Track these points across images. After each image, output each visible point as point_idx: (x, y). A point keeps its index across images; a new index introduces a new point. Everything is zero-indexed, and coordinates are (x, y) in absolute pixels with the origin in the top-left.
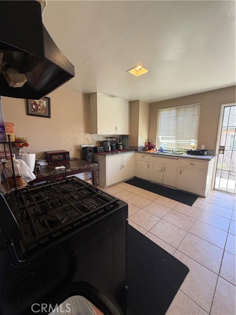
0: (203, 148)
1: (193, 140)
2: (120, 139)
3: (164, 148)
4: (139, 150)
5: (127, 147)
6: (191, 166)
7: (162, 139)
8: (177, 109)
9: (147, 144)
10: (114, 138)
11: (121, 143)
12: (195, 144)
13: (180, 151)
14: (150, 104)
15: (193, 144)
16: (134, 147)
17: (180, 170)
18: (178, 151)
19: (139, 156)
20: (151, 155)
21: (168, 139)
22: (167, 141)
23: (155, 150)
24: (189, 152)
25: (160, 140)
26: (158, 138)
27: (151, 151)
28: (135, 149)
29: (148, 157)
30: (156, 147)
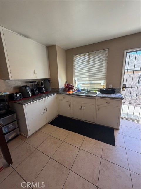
0: (111, 86)
1: (103, 81)
2: (42, 82)
3: (80, 88)
4: (60, 91)
5: (49, 89)
6: (107, 104)
7: (78, 80)
8: (89, 55)
9: (66, 85)
10: (35, 82)
11: (43, 86)
12: (104, 84)
13: (93, 90)
14: (66, 50)
15: (102, 84)
16: (56, 89)
17: (98, 108)
18: (91, 90)
19: (61, 97)
20: (71, 96)
21: (83, 80)
22: (82, 82)
23: (73, 90)
24: (102, 91)
25: (77, 82)
26: (75, 80)
27: (71, 92)
28: (56, 91)
29: (68, 98)
30: (74, 87)
